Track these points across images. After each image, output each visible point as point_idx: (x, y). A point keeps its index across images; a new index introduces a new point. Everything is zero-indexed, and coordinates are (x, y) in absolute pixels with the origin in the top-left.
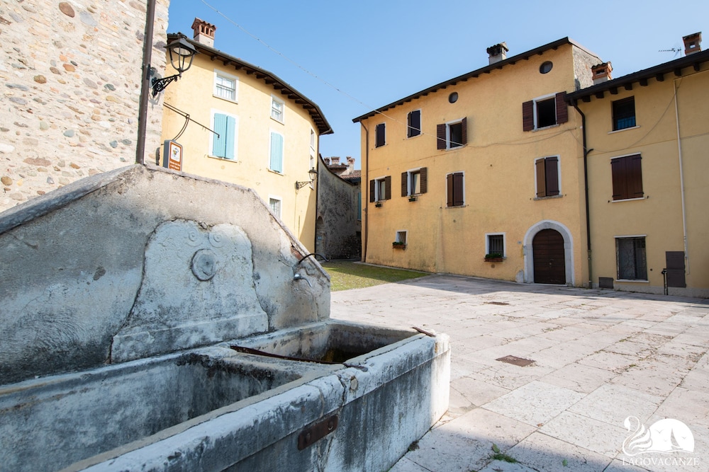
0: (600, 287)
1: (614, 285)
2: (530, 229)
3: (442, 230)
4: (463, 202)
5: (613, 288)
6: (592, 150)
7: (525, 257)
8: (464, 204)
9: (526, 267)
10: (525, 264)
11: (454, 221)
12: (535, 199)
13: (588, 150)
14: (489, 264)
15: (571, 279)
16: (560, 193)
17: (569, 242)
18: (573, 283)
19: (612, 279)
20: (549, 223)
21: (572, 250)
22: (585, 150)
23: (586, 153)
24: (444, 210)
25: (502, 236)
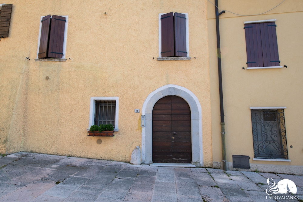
0: (234, 166)
1: (251, 165)
2: (152, 95)
3: (27, 89)
4: (62, 54)
5: (249, 168)
6: (224, 12)
7: (143, 129)
8: (64, 57)
9: (143, 142)
10: (144, 139)
11: (47, 78)
12: (158, 59)
13: (220, 12)
14: (94, 139)
15: (199, 158)
16: (188, 55)
17: (197, 112)
18: (201, 163)
19: (248, 158)
20: (174, 89)
21: (200, 122)
22: (217, 10)
23: (218, 14)
24: (32, 62)
25: (114, 102)
